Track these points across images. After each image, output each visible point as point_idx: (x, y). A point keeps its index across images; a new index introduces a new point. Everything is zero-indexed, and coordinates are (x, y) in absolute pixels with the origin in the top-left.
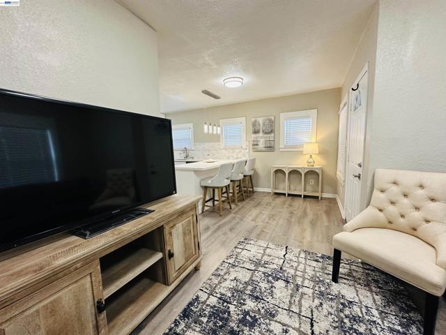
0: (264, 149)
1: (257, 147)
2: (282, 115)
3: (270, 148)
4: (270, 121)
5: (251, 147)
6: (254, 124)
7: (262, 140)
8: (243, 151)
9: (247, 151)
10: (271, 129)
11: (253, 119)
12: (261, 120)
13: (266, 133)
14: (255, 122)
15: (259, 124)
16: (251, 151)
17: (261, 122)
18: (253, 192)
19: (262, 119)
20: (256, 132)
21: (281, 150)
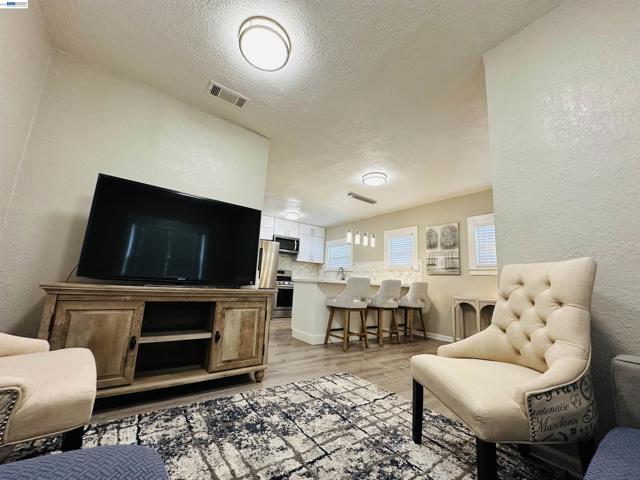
0: (444, 271)
1: (434, 267)
2: (469, 219)
3: (454, 270)
4: (453, 230)
5: (425, 266)
6: (430, 234)
7: (441, 257)
8: (414, 273)
9: (420, 274)
10: (454, 240)
11: (428, 229)
12: (438, 230)
13: (447, 247)
14: (431, 231)
15: (436, 236)
16: (426, 273)
17: (439, 233)
18: (426, 339)
19: (441, 227)
20: (432, 246)
21: (472, 273)
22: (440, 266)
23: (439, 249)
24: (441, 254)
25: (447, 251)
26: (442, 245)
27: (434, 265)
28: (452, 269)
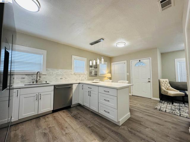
0: (94, 75)
5: (89, 74)
8: (85, 76)
10: (96, 66)
20: (91, 67)
21: (99, 76)
22: (93, 73)
23: (93, 68)
24: (93, 70)
25: (95, 69)
26: (94, 67)
27: (92, 73)
28: (96, 75)
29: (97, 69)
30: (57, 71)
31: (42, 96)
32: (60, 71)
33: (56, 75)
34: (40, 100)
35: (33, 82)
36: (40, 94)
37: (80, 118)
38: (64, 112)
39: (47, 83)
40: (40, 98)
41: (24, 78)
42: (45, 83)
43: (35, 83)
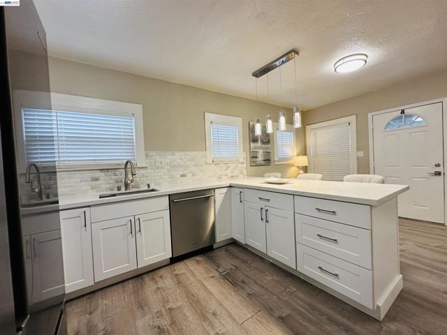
0: (263, 162)
5: (249, 158)
6: (252, 130)
7: (261, 151)
8: (240, 165)
9: (245, 165)
10: (268, 138)
11: (251, 123)
13: (264, 143)
14: (253, 126)
20: (255, 140)
21: (277, 163)
22: (260, 158)
23: (259, 144)
24: (260, 148)
25: (264, 146)
26: (261, 140)
27: (256, 157)
28: (268, 161)
29: (269, 146)
30: (171, 157)
31: (142, 224)
32: (178, 157)
33: (169, 167)
34: (138, 234)
35: (119, 189)
36: (136, 217)
37: (243, 282)
38: (198, 262)
39: (151, 188)
40: (138, 229)
41: (97, 179)
42: (146, 188)
43: (123, 190)
